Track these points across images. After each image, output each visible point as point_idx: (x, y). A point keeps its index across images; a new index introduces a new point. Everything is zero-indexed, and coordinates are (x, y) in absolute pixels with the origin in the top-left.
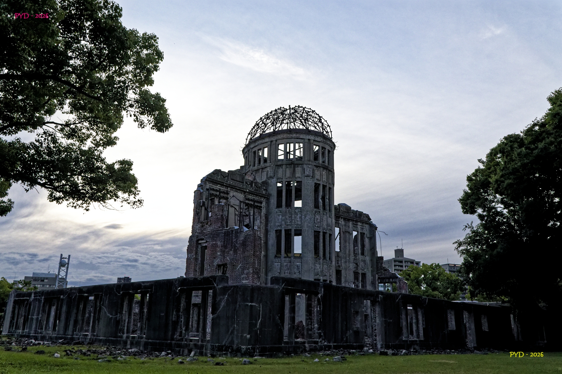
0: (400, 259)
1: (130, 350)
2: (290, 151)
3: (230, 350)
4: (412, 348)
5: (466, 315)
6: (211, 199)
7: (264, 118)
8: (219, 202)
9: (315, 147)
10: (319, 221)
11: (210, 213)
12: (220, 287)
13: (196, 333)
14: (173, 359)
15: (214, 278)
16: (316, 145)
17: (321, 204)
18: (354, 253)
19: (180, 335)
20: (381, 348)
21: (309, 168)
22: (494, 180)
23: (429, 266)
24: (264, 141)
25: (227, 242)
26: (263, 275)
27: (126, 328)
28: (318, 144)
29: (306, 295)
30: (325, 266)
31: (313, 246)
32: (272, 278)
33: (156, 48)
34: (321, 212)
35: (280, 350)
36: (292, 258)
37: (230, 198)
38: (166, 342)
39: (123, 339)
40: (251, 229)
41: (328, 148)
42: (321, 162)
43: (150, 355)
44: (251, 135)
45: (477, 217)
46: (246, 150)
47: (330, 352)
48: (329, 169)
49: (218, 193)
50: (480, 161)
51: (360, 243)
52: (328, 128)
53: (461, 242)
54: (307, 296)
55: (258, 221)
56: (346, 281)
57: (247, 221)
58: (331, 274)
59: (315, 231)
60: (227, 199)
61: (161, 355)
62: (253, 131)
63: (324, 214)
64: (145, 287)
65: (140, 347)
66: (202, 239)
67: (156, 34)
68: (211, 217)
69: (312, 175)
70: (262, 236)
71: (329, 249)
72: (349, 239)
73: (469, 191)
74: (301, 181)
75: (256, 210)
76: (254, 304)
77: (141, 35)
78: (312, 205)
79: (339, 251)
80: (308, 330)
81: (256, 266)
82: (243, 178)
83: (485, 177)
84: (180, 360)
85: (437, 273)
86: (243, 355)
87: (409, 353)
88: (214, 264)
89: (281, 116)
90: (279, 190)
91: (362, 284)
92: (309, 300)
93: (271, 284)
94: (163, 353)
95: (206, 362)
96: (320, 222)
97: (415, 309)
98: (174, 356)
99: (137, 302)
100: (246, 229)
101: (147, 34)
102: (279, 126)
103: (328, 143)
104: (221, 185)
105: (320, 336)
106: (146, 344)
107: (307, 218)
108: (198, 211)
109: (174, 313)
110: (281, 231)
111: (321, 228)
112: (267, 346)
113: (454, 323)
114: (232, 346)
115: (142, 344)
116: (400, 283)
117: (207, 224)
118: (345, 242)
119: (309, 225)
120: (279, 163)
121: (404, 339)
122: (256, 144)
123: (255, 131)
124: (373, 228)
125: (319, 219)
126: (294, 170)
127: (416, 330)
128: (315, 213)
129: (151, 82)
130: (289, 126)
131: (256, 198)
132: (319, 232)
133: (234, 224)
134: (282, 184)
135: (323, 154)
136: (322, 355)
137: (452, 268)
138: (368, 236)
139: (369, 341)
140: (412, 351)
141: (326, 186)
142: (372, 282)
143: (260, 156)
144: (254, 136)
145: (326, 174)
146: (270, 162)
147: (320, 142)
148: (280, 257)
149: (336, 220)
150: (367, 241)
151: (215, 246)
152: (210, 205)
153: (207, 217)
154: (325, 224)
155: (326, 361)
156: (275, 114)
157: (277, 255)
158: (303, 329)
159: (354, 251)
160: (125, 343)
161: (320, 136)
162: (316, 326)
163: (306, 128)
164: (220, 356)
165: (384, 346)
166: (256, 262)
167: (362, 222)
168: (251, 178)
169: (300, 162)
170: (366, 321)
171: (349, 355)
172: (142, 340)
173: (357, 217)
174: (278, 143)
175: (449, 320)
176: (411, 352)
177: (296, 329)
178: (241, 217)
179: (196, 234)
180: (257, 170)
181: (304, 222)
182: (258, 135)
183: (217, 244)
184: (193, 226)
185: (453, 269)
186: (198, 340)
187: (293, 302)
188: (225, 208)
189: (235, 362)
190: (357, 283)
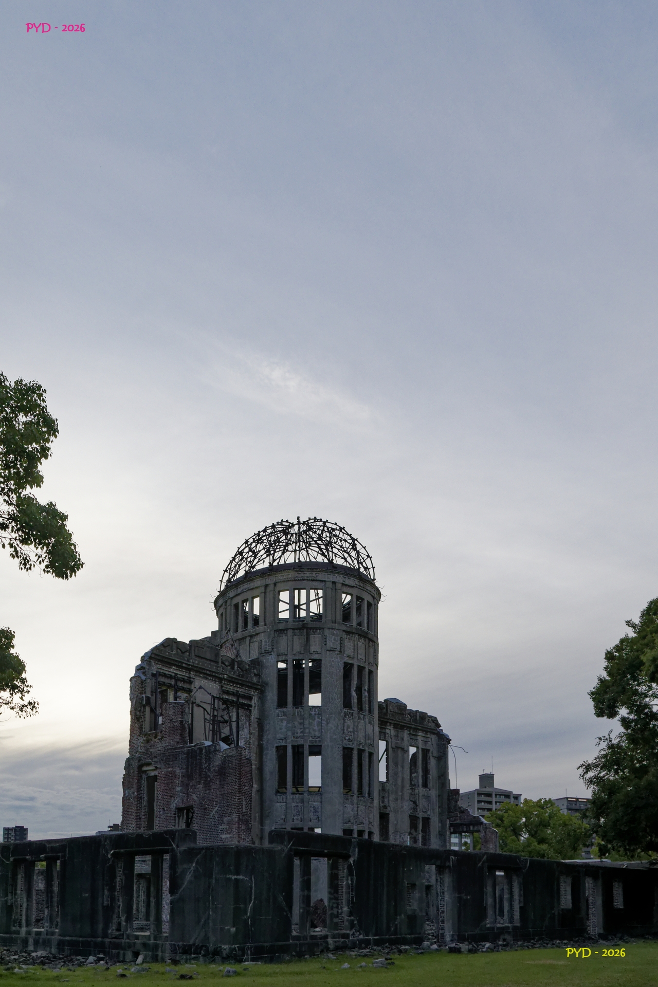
0: (488, 790)
1: (34, 954)
2: (299, 605)
3: (202, 952)
4: (501, 939)
5: (589, 883)
6: (161, 692)
7: (251, 540)
8: (176, 698)
9: (344, 596)
10: (351, 730)
11: (160, 718)
12: (182, 848)
13: (145, 923)
14: (108, 969)
15: (172, 833)
16: (347, 594)
17: (355, 700)
18: (411, 784)
19: (118, 930)
20: (452, 941)
21: (333, 634)
22: (651, 658)
23: (534, 803)
24: (252, 585)
25: (192, 768)
26: (255, 825)
27: (24, 918)
28: (350, 590)
29: (329, 860)
30: (362, 808)
31: (340, 774)
32: (270, 833)
33: (43, 412)
34: (355, 714)
35: (285, 950)
36: (306, 795)
37: (194, 690)
38: (93, 940)
39: (20, 936)
40: (233, 746)
41: (367, 598)
42: (354, 624)
43: (69, 961)
44: (230, 574)
45: (619, 723)
46: (220, 602)
47: (368, 950)
48: (369, 637)
49: (173, 682)
50: (629, 623)
51: (420, 766)
52: (368, 561)
53: (589, 765)
54: (331, 862)
55: (246, 731)
56: (396, 832)
57: (226, 731)
58: (371, 820)
59: (344, 748)
60: (189, 691)
61: (88, 961)
62: (233, 565)
63: (359, 718)
64: (53, 849)
65: (51, 948)
66: (149, 764)
67: (40, 383)
68: (162, 724)
69: (338, 648)
70: (254, 757)
71: (367, 779)
72: (403, 760)
73: (607, 678)
74: (320, 660)
75: (241, 711)
76: (241, 877)
77: (13, 384)
78: (338, 701)
79: (385, 780)
80: (333, 916)
81: (244, 810)
82: (217, 655)
83: (636, 654)
84: (120, 971)
85: (547, 815)
86: (226, 959)
87: (495, 948)
88: (172, 807)
89: (284, 538)
90: (282, 674)
91: (423, 836)
92: (333, 867)
93: (271, 842)
94: (91, 959)
95: (163, 974)
96: (354, 733)
97: (508, 877)
98: (109, 964)
99: (41, 873)
100: (224, 746)
101: (24, 383)
102: (280, 557)
103: (369, 588)
104: (177, 666)
105: (352, 926)
106: (61, 945)
107: (330, 725)
108: (138, 713)
109: (106, 892)
110: (285, 747)
111: (355, 743)
112: (266, 944)
113: (569, 897)
114: (206, 946)
115: (54, 943)
116: (485, 832)
117: (155, 737)
118: (396, 764)
119: (335, 737)
120: (281, 627)
121: (488, 926)
122: (239, 590)
123: (235, 566)
124: (444, 741)
125: (352, 726)
126: (308, 640)
127: (508, 911)
128: (345, 716)
129: (37, 480)
130: (297, 557)
131: (241, 691)
132: (352, 749)
133: (203, 737)
134: (287, 664)
135: (359, 608)
136: (356, 955)
137: (573, 804)
138: (435, 755)
139: (432, 929)
140: (501, 945)
141: (364, 668)
142: (439, 832)
143: (245, 612)
144: (234, 575)
145: (363, 646)
146: (265, 625)
147: (353, 587)
148: (286, 793)
149: (380, 728)
150: (432, 763)
151: (171, 776)
152: (159, 701)
153: (155, 725)
154: (361, 735)
155: (361, 967)
156: (271, 533)
157: (279, 790)
158: (325, 912)
159: (411, 780)
160: (25, 942)
161: (354, 576)
162: (345, 909)
163: (328, 560)
164: (186, 962)
165: (456, 937)
166: (244, 803)
167: (426, 731)
168: (231, 654)
169: (317, 625)
170: (429, 896)
171: (399, 955)
172: (53, 937)
173: (416, 722)
174: (277, 589)
175: (562, 892)
176: (498, 946)
177: (313, 914)
178: (216, 723)
179: (137, 755)
180: (243, 639)
181: (326, 732)
182: (241, 573)
183: (175, 772)
184: (130, 741)
185: (574, 806)
186: (149, 936)
187: (306, 871)
188: (187, 709)
189: (212, 973)
190: (415, 834)
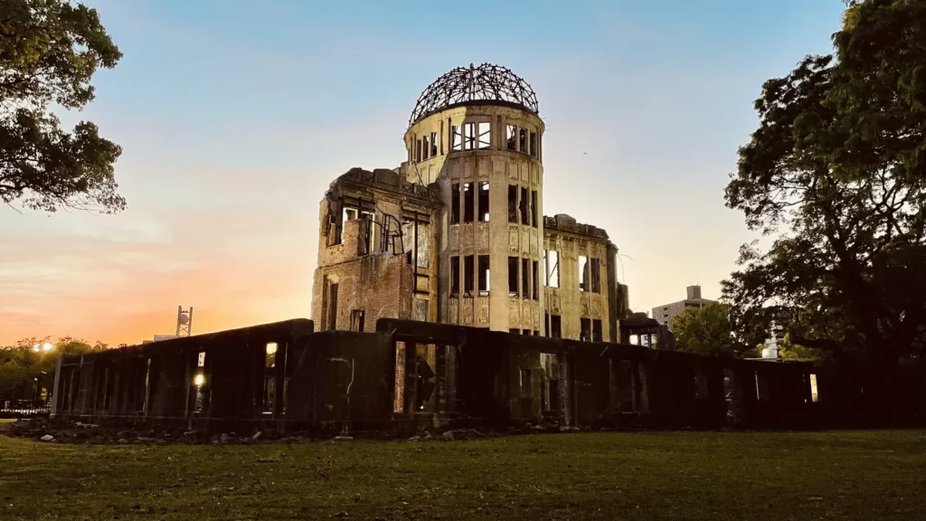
0: (695, 301)
10: (515, 241)
16: (511, 125)
17: (519, 214)
21: (499, 160)
28: (514, 122)
30: (527, 309)
31: (506, 279)
34: (520, 228)
36: (476, 298)
41: (530, 129)
42: (518, 151)
48: (533, 162)
49: (357, 204)
51: (590, 274)
56: (567, 332)
58: (536, 320)
59: (510, 258)
63: (524, 231)
66: (332, 273)
69: (504, 171)
71: (532, 284)
74: (488, 182)
75: (420, 228)
78: (504, 216)
82: (398, 180)
96: (518, 244)
103: (532, 120)
104: (361, 191)
107: (497, 237)
110: (458, 258)
111: (520, 252)
117: (338, 250)
119: (501, 248)
120: (455, 155)
122: (421, 127)
124: (611, 249)
125: (517, 237)
128: (510, 230)
131: (420, 210)
132: (517, 258)
134: (459, 186)
138: (605, 263)
141: (527, 189)
145: (527, 168)
146: (442, 155)
147: (516, 118)
148: (458, 297)
149: (546, 240)
150: (602, 270)
151: (349, 282)
153: (340, 240)
154: (526, 245)
157: (453, 294)
161: (518, 110)
168: (415, 181)
169: (484, 152)
173: (585, 233)
174: (451, 124)
179: (325, 265)
180: (425, 167)
181: (493, 243)
184: (319, 255)
